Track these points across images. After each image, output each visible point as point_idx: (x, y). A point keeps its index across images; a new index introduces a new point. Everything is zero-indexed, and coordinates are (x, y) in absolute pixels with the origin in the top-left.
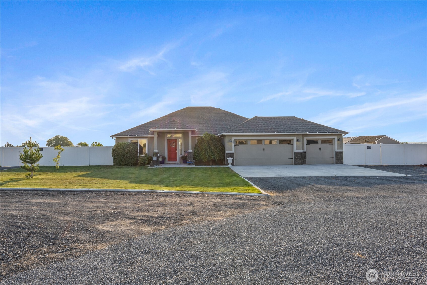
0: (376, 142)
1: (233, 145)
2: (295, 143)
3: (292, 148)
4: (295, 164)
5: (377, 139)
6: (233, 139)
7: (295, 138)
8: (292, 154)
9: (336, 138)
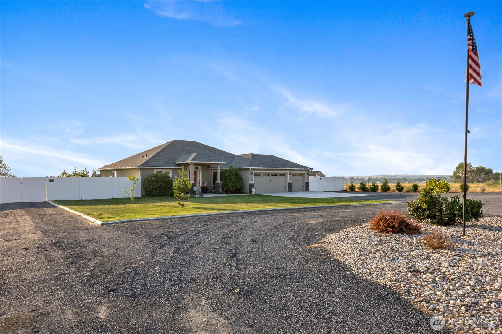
0: (316, 176)
1: (254, 177)
2: (288, 176)
3: (286, 180)
4: (289, 192)
5: (316, 173)
6: (254, 172)
7: (288, 172)
8: (286, 184)
9: (306, 172)
